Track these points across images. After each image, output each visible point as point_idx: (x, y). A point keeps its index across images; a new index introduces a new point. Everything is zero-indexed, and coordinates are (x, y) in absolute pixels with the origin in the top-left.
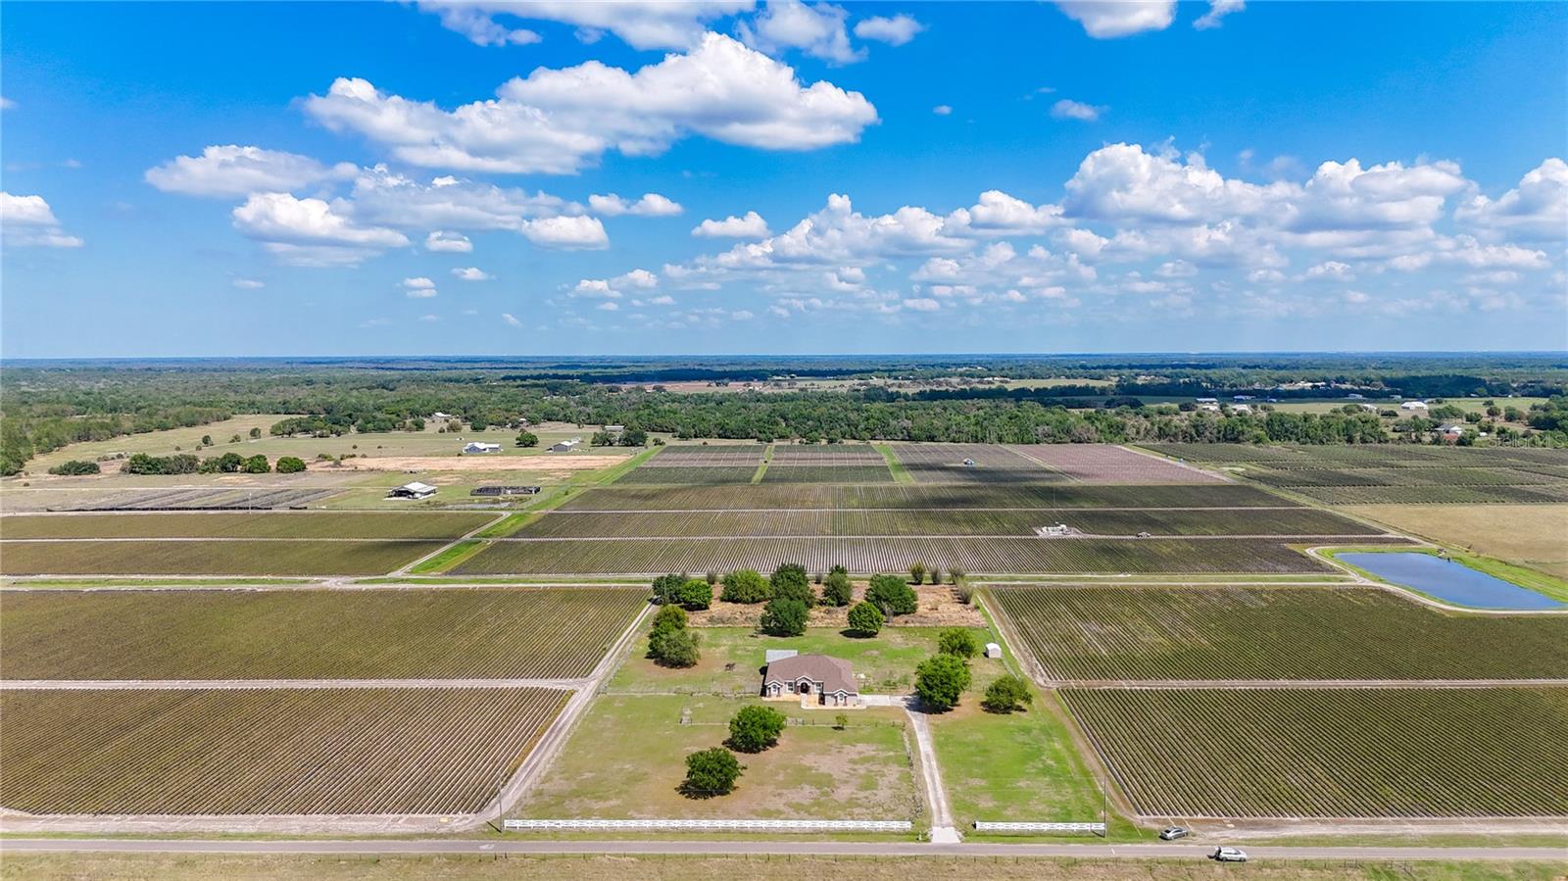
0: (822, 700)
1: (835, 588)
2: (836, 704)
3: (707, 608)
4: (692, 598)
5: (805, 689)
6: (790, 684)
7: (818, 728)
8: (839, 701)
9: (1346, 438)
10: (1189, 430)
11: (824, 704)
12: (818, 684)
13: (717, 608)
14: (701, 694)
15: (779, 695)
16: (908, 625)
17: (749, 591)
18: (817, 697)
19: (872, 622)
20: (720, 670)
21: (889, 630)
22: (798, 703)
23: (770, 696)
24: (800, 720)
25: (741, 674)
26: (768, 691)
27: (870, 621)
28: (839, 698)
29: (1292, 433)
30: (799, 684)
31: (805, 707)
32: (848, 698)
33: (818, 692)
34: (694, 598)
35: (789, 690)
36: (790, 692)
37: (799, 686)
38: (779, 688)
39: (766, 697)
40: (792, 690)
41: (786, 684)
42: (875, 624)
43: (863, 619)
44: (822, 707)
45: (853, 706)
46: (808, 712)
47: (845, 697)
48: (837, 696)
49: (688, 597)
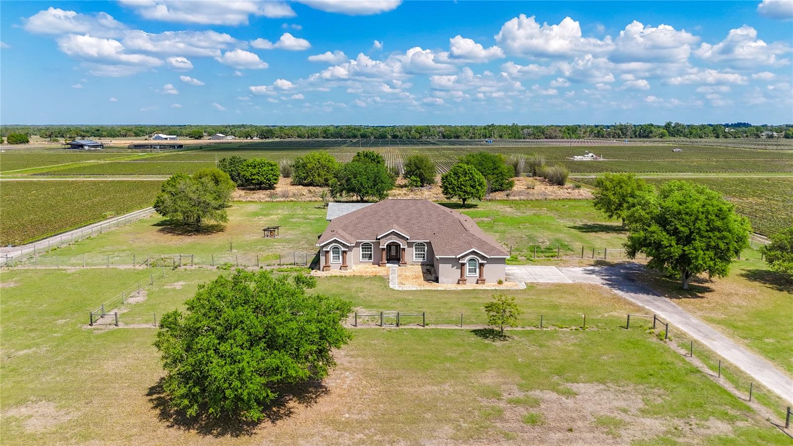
0: (430, 272)
1: (419, 168)
2: (462, 280)
3: (271, 187)
4: (252, 175)
5: (394, 255)
6: (366, 247)
7: (437, 334)
8: (467, 273)
9: (715, 135)
10: (617, 132)
11: (437, 280)
12: (420, 246)
13: (283, 185)
15: (344, 266)
17: (322, 173)
18: (419, 269)
19: (473, 187)
20: (258, 236)
21: (489, 203)
22: (383, 280)
23: (327, 266)
24: (391, 314)
25: (289, 241)
26: (322, 259)
27: (471, 186)
28: (467, 267)
29: (681, 132)
30: (384, 245)
31: (397, 288)
32: (487, 268)
33: (421, 260)
34: (254, 175)
35: (364, 256)
36: (367, 260)
37: (383, 249)
38: (344, 252)
39: (319, 269)
40: (370, 257)
41: (357, 245)
42: (477, 190)
43: (463, 182)
44: (433, 286)
45: (500, 282)
46: (406, 297)
47: (481, 265)
48: (463, 264)
49: (248, 174)
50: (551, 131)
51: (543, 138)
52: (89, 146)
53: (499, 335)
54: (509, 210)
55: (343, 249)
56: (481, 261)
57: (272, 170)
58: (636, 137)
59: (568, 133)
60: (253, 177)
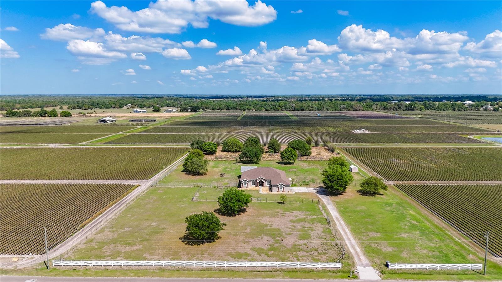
0: (271, 189)
1: (273, 145)
2: (278, 191)
3: (214, 153)
4: (207, 149)
5: (261, 184)
6: (253, 181)
7: (270, 203)
8: (280, 189)
9: (453, 109)
10: (395, 107)
11: (272, 191)
12: (268, 182)
13: (219, 153)
14: (206, 187)
15: (247, 187)
16: (308, 160)
17: (234, 147)
18: (268, 188)
19: (292, 157)
20: (218, 177)
21: (299, 162)
22: (258, 191)
23: (243, 187)
24: (259, 199)
25: (229, 178)
26: (241, 185)
27: (291, 156)
28: (280, 188)
29: (433, 107)
31: (261, 193)
32: (285, 188)
33: (269, 185)
34: (208, 149)
35: (253, 184)
36: (253, 185)
37: (258, 182)
38: (247, 183)
39: (240, 188)
40: (254, 185)
41: (251, 181)
42: (293, 158)
43: (288, 155)
44: (271, 193)
45: (288, 192)
46: (263, 195)
47: (284, 187)
48: (279, 187)
49: (206, 149)
50: (356, 106)
51: (352, 111)
52: (110, 121)
53: (283, 203)
54: (305, 165)
55: (247, 182)
56: (283, 186)
57: (215, 146)
58: (406, 110)
59: (367, 108)
60: (208, 150)
